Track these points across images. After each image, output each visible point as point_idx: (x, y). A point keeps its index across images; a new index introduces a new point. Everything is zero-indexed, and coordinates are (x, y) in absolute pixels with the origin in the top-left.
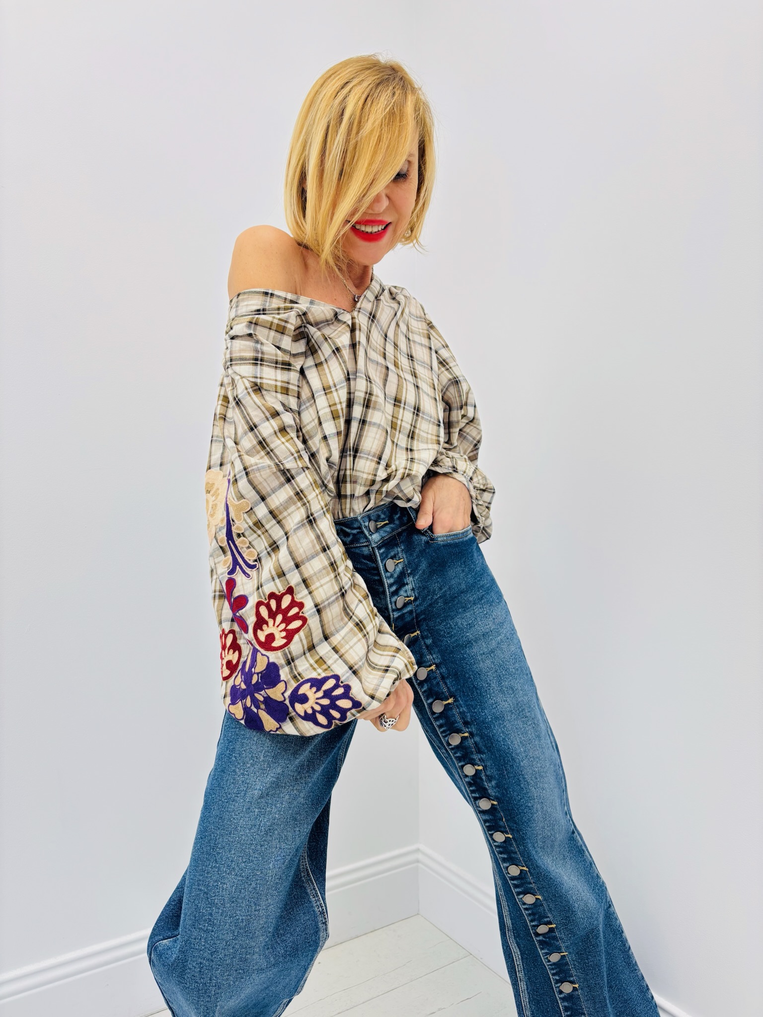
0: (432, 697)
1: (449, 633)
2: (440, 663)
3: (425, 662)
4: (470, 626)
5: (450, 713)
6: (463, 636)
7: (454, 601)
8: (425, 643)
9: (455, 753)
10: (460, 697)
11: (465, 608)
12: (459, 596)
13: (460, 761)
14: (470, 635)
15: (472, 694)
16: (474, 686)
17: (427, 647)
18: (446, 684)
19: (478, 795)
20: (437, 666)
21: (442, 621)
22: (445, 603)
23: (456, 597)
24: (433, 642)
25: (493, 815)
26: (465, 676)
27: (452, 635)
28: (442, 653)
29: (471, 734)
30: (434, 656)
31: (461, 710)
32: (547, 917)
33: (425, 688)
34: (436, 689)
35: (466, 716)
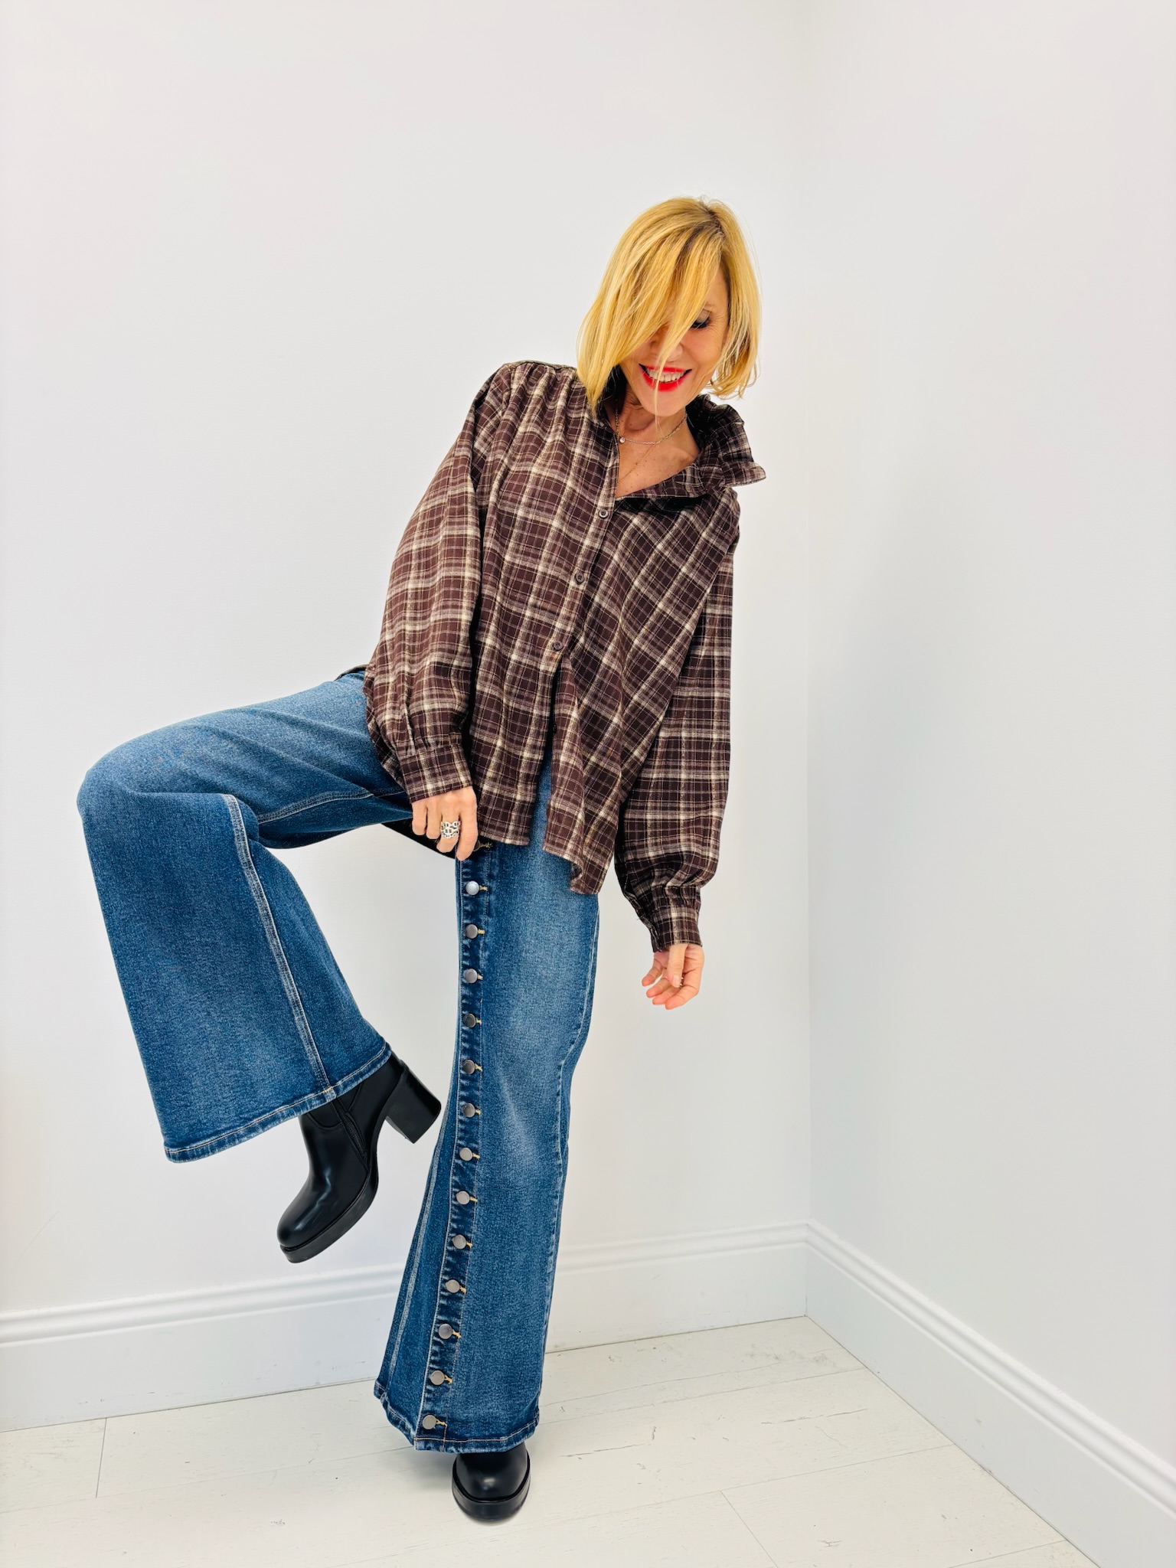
9: (466, 905)
13: (467, 919)
19: (468, 964)
25: (474, 992)
29: (490, 889)
31: (493, 860)
32: (477, 1143)
35: (494, 869)
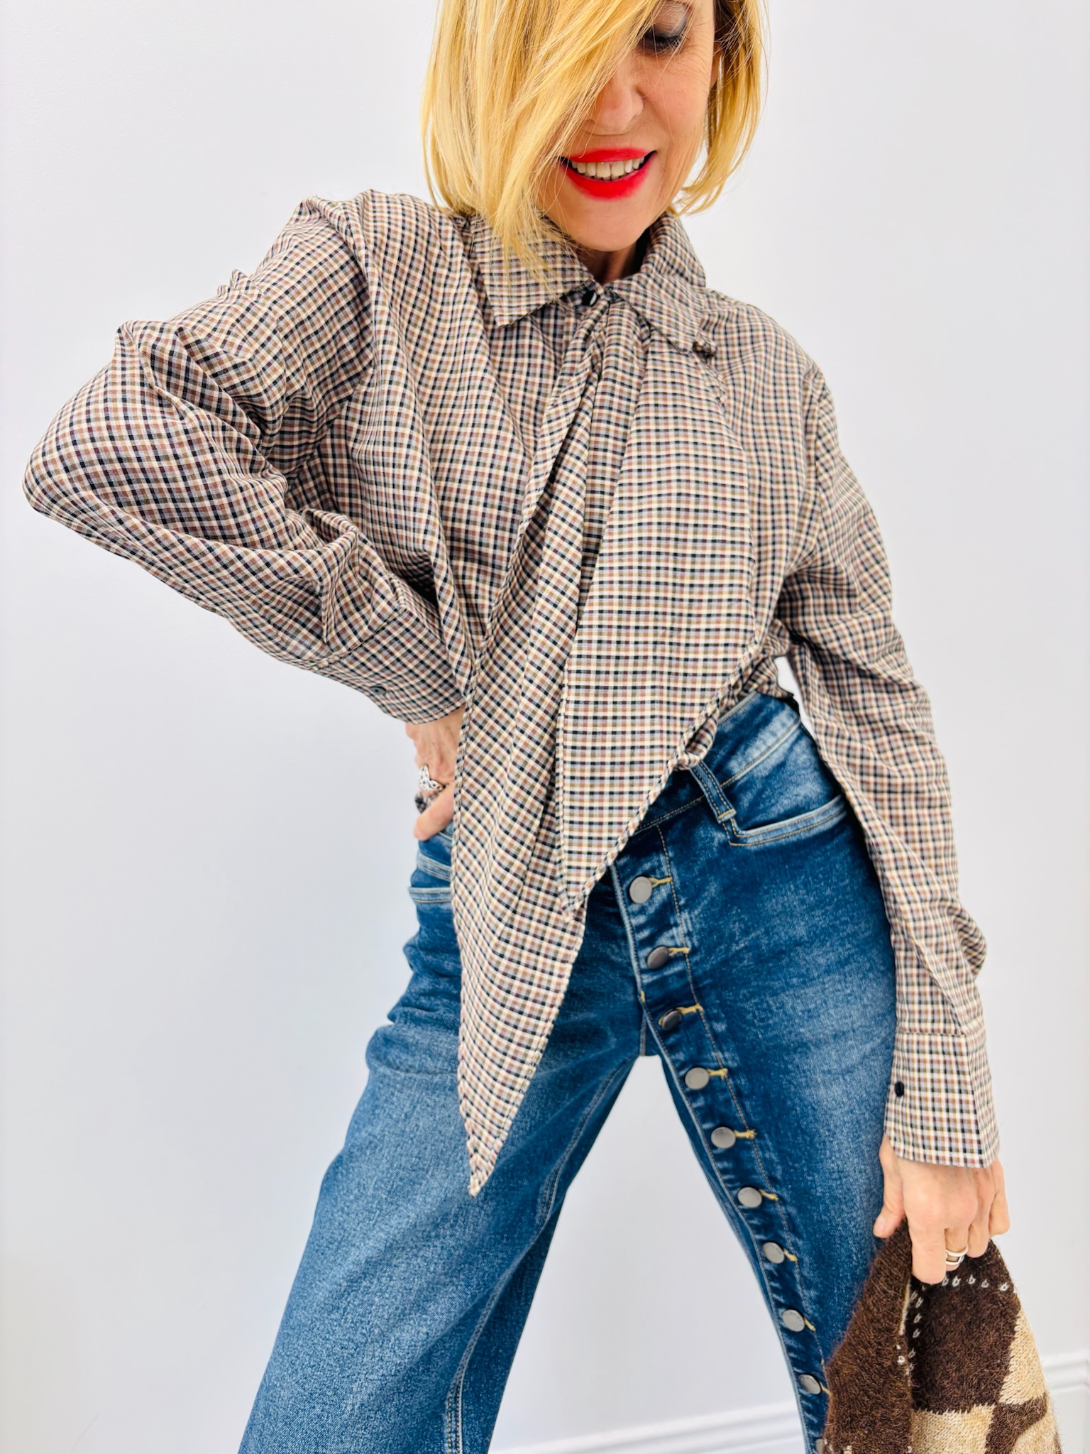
0: (713, 1121)
1: (762, 1020)
2: (739, 1069)
3: (706, 1060)
4: (810, 1015)
5: (744, 1154)
6: (790, 1033)
7: (780, 960)
8: (711, 1028)
10: (769, 1133)
11: (806, 980)
12: (791, 951)
14: (806, 1032)
15: (795, 1136)
16: (799, 1126)
17: (716, 1035)
18: (743, 1107)
20: (731, 1072)
21: (753, 995)
22: (760, 959)
23: (783, 952)
24: (728, 1029)
26: (784, 1102)
27: (769, 1025)
28: (743, 1052)
29: (780, 1195)
30: (727, 1055)
31: (767, 1156)
33: (700, 1102)
34: (723, 1109)
35: (774, 1169)
